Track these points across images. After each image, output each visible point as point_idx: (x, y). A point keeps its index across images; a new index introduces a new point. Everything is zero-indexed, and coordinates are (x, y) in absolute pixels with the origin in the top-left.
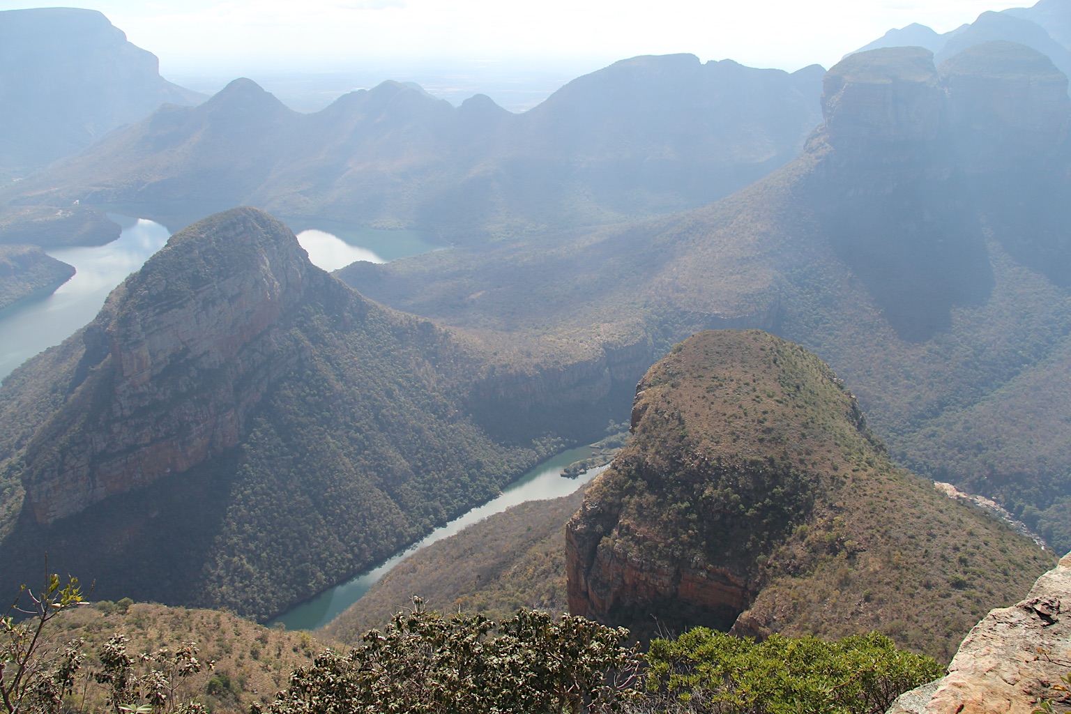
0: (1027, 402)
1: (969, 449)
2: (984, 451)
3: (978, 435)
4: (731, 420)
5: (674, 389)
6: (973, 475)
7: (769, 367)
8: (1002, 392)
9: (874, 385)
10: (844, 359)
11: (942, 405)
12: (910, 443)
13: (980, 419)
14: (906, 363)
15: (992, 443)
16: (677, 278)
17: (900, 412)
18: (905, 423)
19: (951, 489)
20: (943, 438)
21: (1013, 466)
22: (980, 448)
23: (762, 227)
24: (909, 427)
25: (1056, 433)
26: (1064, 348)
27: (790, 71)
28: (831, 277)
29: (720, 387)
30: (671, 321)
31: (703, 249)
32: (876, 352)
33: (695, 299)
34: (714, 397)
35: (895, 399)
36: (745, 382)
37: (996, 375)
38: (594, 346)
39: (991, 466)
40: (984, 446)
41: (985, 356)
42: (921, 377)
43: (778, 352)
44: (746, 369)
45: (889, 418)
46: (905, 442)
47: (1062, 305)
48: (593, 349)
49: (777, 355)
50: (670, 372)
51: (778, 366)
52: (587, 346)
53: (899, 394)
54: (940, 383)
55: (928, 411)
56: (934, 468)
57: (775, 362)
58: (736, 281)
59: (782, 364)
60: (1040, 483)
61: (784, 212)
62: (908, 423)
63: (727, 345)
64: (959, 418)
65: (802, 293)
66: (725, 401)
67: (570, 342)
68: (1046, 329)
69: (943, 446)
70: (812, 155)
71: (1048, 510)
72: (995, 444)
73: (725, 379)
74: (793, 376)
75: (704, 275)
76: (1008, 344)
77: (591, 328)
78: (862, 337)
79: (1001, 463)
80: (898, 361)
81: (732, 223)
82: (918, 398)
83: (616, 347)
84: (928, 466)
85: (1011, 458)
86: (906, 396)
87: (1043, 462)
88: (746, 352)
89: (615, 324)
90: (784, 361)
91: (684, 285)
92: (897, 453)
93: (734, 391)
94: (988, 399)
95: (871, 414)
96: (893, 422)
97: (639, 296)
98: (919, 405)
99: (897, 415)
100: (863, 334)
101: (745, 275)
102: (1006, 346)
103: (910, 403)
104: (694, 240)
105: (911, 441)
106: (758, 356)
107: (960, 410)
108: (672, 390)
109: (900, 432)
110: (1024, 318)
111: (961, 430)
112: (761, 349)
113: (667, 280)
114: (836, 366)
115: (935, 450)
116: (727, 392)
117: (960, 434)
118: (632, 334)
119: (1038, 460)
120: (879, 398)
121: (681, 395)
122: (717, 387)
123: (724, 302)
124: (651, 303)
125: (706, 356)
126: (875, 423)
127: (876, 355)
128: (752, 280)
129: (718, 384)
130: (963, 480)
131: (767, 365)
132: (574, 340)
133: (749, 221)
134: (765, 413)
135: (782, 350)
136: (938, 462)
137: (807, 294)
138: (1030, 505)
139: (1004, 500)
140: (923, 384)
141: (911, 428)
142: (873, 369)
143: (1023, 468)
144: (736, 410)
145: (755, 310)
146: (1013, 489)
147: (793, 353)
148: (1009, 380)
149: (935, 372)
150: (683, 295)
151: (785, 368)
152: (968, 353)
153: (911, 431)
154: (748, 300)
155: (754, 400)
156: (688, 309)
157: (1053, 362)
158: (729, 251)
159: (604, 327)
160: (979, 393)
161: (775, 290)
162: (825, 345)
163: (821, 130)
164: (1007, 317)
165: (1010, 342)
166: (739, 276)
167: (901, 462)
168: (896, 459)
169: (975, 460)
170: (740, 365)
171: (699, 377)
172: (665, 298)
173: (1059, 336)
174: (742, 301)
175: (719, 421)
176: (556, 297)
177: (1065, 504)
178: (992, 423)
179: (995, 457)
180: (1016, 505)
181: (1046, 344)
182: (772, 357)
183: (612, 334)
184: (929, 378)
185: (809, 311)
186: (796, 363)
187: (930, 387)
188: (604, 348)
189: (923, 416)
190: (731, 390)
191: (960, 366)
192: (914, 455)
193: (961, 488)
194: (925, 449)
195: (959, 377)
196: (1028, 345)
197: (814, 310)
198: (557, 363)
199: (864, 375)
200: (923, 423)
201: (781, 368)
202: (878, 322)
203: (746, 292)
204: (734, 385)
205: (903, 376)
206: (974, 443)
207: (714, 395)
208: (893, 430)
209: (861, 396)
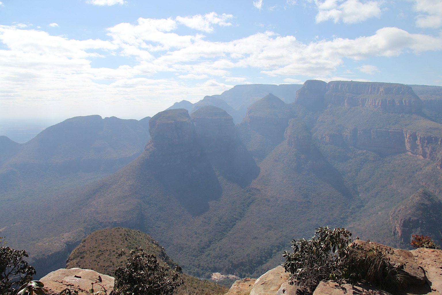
0: (240, 235)
1: (223, 257)
2: (228, 257)
3: (225, 251)
4: (107, 268)
5: (82, 259)
6: (226, 267)
7: (124, 242)
8: (231, 233)
9: (184, 239)
10: (170, 231)
11: (210, 242)
12: (201, 260)
13: (225, 244)
14: (195, 228)
15: (231, 253)
16: (97, 208)
17: (195, 248)
18: (198, 252)
19: (219, 275)
20: (213, 255)
21: (239, 260)
22: (227, 256)
23: (131, 182)
24: (199, 253)
25: (251, 244)
26: (249, 212)
27: (139, 120)
28: (161, 199)
29: (102, 255)
30: (96, 227)
31: (107, 195)
32: (183, 226)
33: (106, 216)
34: (99, 260)
35: (192, 243)
36: (113, 250)
37: (228, 226)
38: (61, 244)
39: (232, 262)
40: (228, 255)
41: (223, 220)
42: (201, 233)
43: (128, 235)
44: (114, 244)
45: (191, 251)
46: (199, 260)
47: (245, 196)
48: (61, 245)
49: (127, 236)
50: (81, 252)
51: (128, 241)
52: (58, 245)
53: (194, 241)
54: (208, 234)
55: (206, 245)
56: (211, 268)
57: (126, 239)
58: (122, 206)
59: (129, 239)
60: (249, 264)
61: (139, 175)
62: (199, 252)
63: (105, 236)
64: (217, 246)
65: (150, 207)
66: (104, 261)
67: (50, 244)
68: (241, 206)
69: (213, 258)
70: (147, 152)
71: (254, 274)
72: (232, 253)
73: (104, 251)
74: (134, 244)
75: (109, 206)
76: (230, 214)
77: (60, 236)
78: (176, 221)
79: (234, 260)
80: (192, 228)
81: (118, 182)
82: (201, 241)
83: (72, 243)
84: (209, 268)
85: (238, 257)
86: (196, 241)
87: (249, 256)
88: (113, 237)
89: (71, 232)
90: (130, 238)
91: (101, 211)
92: (197, 265)
93: (108, 255)
94: (226, 236)
95: (184, 251)
96: (193, 253)
97: (81, 218)
98: (202, 244)
99: (194, 250)
100: (177, 220)
101: (126, 203)
102: (229, 215)
103: (198, 244)
104: (103, 191)
105: (201, 259)
106: (119, 238)
107: (217, 243)
108: (81, 260)
109: (196, 256)
110: (234, 203)
111: (219, 250)
112: (120, 235)
113: (93, 210)
114: (167, 235)
115: (211, 260)
116: (105, 256)
117: (218, 252)
118: (79, 236)
119: (247, 255)
120: (186, 244)
121: (85, 261)
122: (101, 255)
123: (118, 216)
124: (86, 221)
125: (96, 242)
126: (186, 254)
127: (183, 227)
128: (129, 205)
129: (101, 253)
130: (223, 270)
131: (123, 241)
132: (52, 243)
133: (125, 181)
134: (122, 262)
135: (129, 234)
136: (213, 265)
137: (152, 207)
138: (247, 273)
139: (238, 274)
140: (202, 235)
141: (200, 254)
142: (182, 233)
143: (243, 260)
144: (109, 263)
145: (131, 217)
146: (241, 269)
147: (135, 234)
148: (232, 227)
149: (206, 230)
150: (100, 215)
151: (131, 241)
152: (216, 220)
153: (200, 255)
154: (128, 213)
155: (117, 257)
156: (103, 221)
157: (246, 218)
158: (118, 194)
159: (66, 235)
160: (223, 235)
161: (139, 207)
162: (162, 227)
163: (150, 141)
164: (228, 204)
165: (230, 213)
166: (123, 204)
167: (199, 268)
168: (197, 267)
169: (226, 261)
170: (111, 243)
171: (93, 252)
172: (93, 218)
173: (246, 208)
174: (126, 214)
175: (102, 270)
176: (43, 224)
177: (259, 270)
178: (229, 245)
179: (232, 258)
180: (243, 275)
181: (243, 211)
182: (125, 238)
183: (69, 237)
184: (204, 232)
185: (154, 214)
186: (136, 238)
187: (205, 236)
188: (66, 244)
189: (204, 248)
190: (107, 255)
191: (214, 225)
192: (203, 264)
193: (223, 273)
194: (207, 261)
195: (215, 230)
196: (237, 213)
197: (156, 213)
198: (44, 255)
199: (179, 236)
200: (204, 251)
201: (129, 241)
202: (182, 214)
203: (127, 210)
204: (108, 253)
205: (194, 233)
206: (224, 254)
207: (99, 259)
208: (194, 256)
209: (179, 245)
